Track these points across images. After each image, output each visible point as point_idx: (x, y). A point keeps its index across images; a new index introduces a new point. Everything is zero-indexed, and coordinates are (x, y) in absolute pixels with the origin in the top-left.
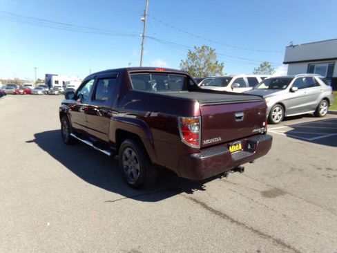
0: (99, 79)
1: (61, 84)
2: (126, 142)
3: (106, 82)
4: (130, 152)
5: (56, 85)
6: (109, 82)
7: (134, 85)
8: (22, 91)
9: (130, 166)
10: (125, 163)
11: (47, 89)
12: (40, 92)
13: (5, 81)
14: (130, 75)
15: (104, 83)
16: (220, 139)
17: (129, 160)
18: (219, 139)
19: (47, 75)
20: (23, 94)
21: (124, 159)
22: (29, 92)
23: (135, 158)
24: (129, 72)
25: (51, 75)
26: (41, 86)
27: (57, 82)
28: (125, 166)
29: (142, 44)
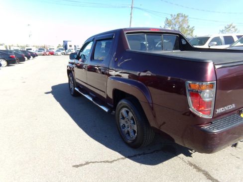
0: (97, 41)
1: (73, 47)
2: (123, 102)
3: (104, 44)
4: (127, 112)
5: (70, 48)
6: (106, 43)
7: (131, 46)
8: (48, 53)
9: (126, 125)
10: (122, 122)
11: (64, 51)
12: (59, 53)
13: (39, 46)
14: (126, 35)
15: (101, 44)
16: (234, 106)
17: (126, 120)
18: (232, 107)
19: (64, 41)
20: (49, 55)
21: (121, 117)
22: (52, 54)
23: (132, 119)
24: (125, 32)
25: (67, 41)
26: (60, 49)
27: (70, 46)
28: (122, 125)
29: (131, 14)
